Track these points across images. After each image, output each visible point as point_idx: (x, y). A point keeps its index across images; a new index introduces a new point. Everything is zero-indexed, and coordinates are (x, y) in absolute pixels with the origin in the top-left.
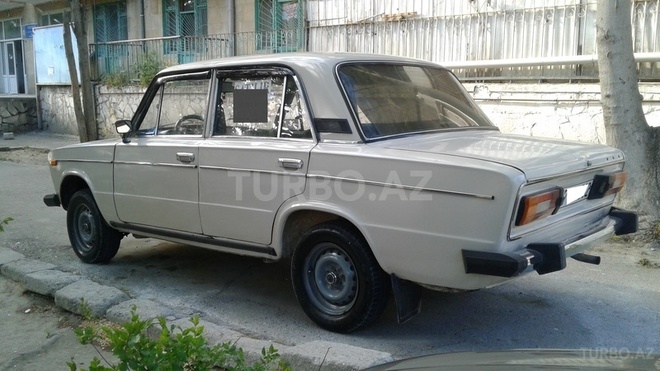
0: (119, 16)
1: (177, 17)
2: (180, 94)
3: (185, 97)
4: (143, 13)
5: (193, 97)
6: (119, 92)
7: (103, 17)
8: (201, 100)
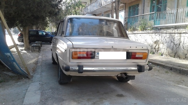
0: (136, 9)
1: (155, 7)
2: (152, 33)
3: (154, 34)
4: (144, 7)
5: (157, 34)
6: (132, 33)
7: (131, 10)
8: (160, 35)
